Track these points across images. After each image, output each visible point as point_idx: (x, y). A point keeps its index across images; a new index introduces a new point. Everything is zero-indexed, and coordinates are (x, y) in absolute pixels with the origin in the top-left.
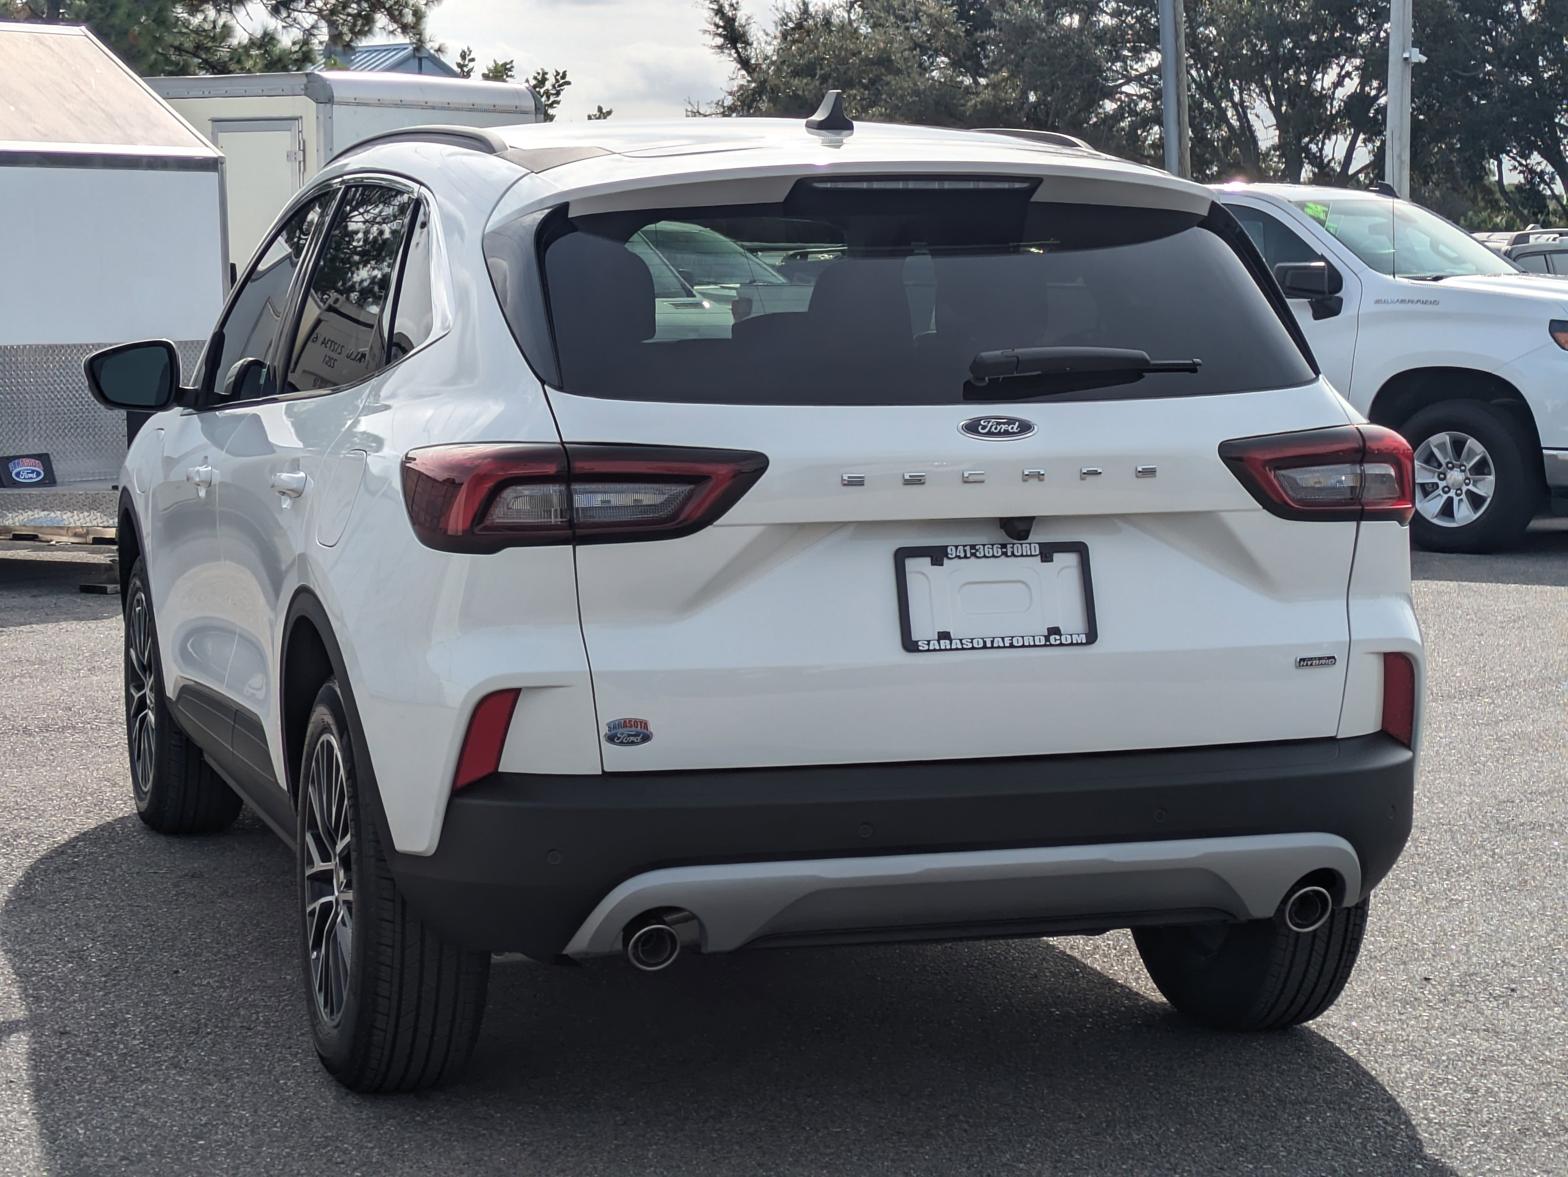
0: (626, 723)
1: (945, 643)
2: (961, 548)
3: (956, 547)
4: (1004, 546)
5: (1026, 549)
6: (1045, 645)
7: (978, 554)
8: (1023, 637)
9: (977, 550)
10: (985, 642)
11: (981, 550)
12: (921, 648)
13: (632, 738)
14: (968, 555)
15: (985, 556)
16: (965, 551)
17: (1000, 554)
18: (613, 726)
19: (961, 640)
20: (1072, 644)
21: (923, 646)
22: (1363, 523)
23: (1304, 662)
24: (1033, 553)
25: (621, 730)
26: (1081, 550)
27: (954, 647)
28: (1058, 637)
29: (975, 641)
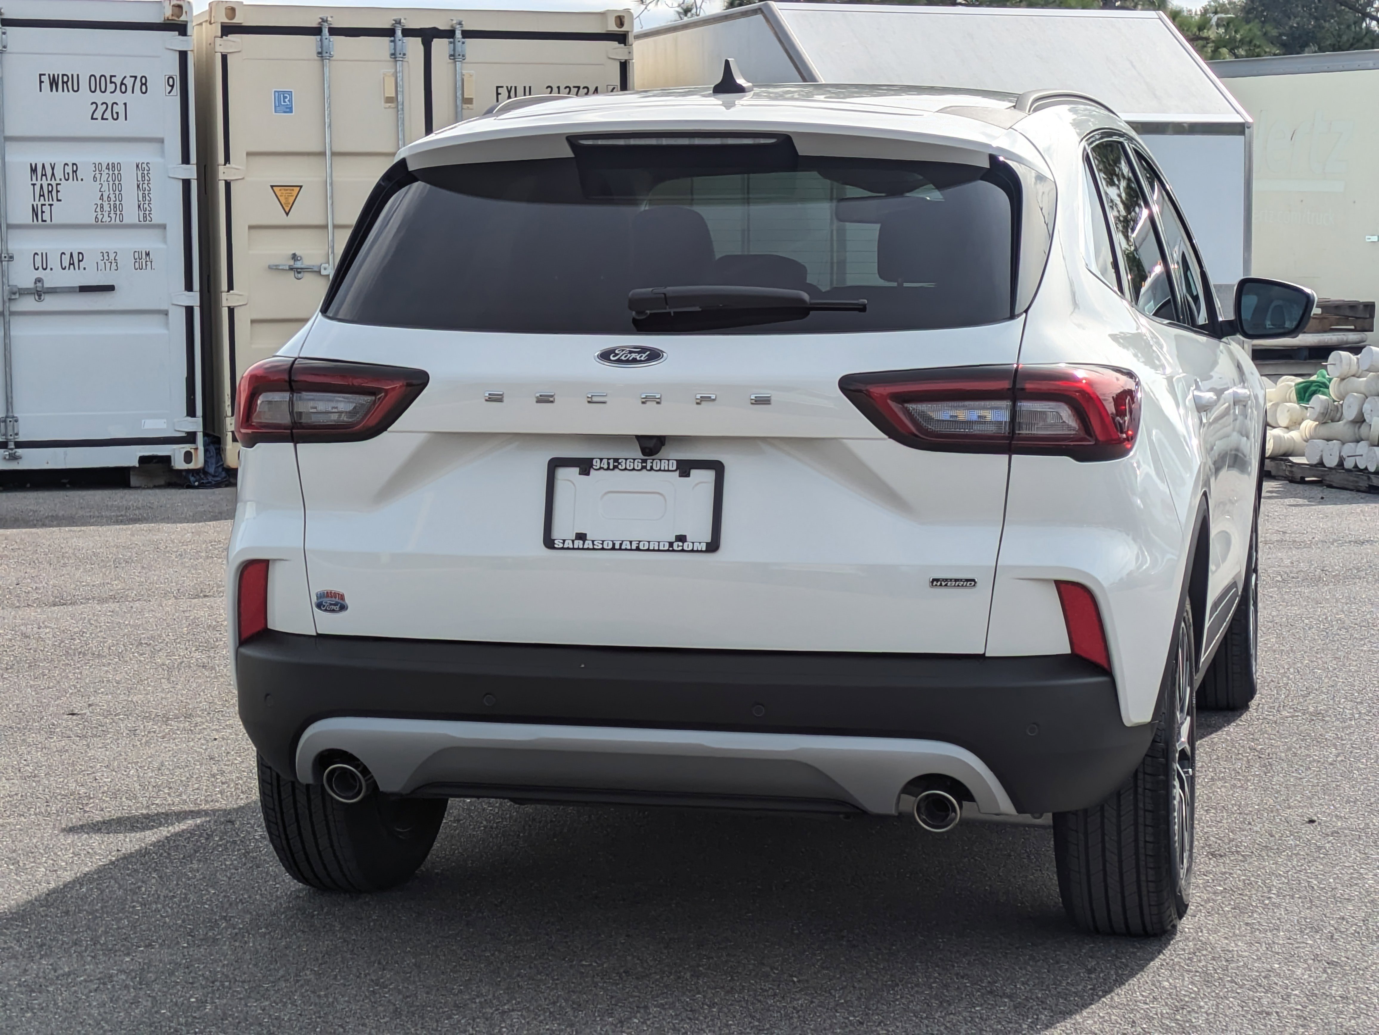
0: (329, 594)
1: (579, 543)
2: (605, 461)
3: (601, 460)
4: (644, 461)
5: (664, 465)
6: (668, 550)
7: (620, 467)
8: (649, 542)
9: (619, 464)
10: (614, 544)
11: (623, 464)
12: (556, 546)
13: (333, 607)
14: (611, 467)
15: (626, 469)
16: (608, 464)
17: (640, 467)
18: (320, 596)
19: (593, 541)
20: (692, 551)
21: (558, 544)
22: (1014, 456)
23: (936, 582)
24: (670, 469)
25: (325, 600)
26: (718, 467)
27: (586, 546)
28: (681, 544)
29: (605, 543)
